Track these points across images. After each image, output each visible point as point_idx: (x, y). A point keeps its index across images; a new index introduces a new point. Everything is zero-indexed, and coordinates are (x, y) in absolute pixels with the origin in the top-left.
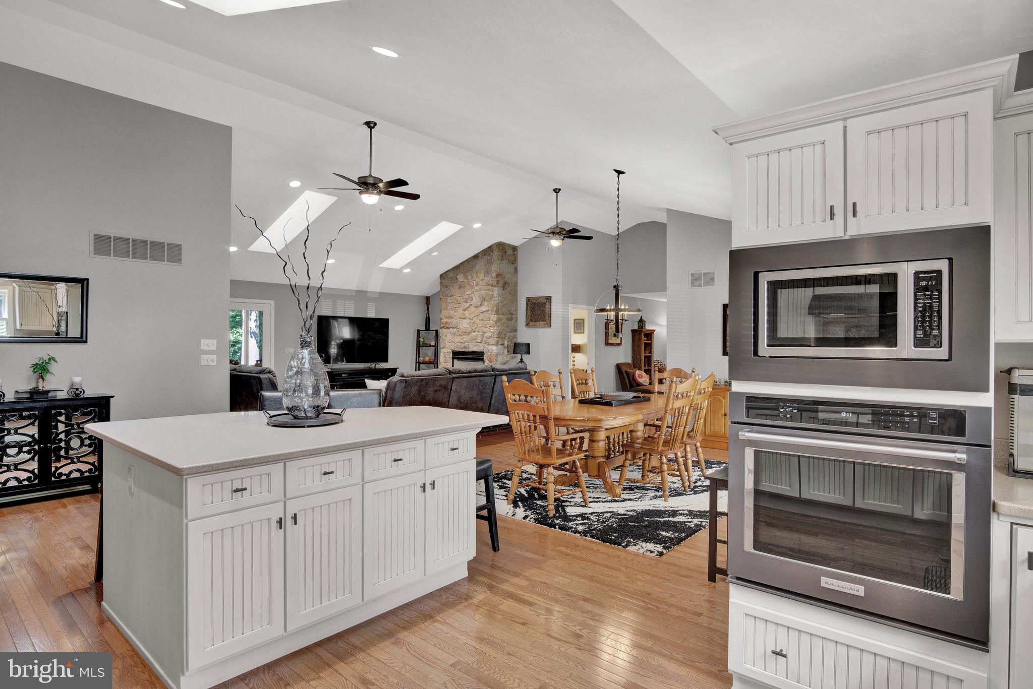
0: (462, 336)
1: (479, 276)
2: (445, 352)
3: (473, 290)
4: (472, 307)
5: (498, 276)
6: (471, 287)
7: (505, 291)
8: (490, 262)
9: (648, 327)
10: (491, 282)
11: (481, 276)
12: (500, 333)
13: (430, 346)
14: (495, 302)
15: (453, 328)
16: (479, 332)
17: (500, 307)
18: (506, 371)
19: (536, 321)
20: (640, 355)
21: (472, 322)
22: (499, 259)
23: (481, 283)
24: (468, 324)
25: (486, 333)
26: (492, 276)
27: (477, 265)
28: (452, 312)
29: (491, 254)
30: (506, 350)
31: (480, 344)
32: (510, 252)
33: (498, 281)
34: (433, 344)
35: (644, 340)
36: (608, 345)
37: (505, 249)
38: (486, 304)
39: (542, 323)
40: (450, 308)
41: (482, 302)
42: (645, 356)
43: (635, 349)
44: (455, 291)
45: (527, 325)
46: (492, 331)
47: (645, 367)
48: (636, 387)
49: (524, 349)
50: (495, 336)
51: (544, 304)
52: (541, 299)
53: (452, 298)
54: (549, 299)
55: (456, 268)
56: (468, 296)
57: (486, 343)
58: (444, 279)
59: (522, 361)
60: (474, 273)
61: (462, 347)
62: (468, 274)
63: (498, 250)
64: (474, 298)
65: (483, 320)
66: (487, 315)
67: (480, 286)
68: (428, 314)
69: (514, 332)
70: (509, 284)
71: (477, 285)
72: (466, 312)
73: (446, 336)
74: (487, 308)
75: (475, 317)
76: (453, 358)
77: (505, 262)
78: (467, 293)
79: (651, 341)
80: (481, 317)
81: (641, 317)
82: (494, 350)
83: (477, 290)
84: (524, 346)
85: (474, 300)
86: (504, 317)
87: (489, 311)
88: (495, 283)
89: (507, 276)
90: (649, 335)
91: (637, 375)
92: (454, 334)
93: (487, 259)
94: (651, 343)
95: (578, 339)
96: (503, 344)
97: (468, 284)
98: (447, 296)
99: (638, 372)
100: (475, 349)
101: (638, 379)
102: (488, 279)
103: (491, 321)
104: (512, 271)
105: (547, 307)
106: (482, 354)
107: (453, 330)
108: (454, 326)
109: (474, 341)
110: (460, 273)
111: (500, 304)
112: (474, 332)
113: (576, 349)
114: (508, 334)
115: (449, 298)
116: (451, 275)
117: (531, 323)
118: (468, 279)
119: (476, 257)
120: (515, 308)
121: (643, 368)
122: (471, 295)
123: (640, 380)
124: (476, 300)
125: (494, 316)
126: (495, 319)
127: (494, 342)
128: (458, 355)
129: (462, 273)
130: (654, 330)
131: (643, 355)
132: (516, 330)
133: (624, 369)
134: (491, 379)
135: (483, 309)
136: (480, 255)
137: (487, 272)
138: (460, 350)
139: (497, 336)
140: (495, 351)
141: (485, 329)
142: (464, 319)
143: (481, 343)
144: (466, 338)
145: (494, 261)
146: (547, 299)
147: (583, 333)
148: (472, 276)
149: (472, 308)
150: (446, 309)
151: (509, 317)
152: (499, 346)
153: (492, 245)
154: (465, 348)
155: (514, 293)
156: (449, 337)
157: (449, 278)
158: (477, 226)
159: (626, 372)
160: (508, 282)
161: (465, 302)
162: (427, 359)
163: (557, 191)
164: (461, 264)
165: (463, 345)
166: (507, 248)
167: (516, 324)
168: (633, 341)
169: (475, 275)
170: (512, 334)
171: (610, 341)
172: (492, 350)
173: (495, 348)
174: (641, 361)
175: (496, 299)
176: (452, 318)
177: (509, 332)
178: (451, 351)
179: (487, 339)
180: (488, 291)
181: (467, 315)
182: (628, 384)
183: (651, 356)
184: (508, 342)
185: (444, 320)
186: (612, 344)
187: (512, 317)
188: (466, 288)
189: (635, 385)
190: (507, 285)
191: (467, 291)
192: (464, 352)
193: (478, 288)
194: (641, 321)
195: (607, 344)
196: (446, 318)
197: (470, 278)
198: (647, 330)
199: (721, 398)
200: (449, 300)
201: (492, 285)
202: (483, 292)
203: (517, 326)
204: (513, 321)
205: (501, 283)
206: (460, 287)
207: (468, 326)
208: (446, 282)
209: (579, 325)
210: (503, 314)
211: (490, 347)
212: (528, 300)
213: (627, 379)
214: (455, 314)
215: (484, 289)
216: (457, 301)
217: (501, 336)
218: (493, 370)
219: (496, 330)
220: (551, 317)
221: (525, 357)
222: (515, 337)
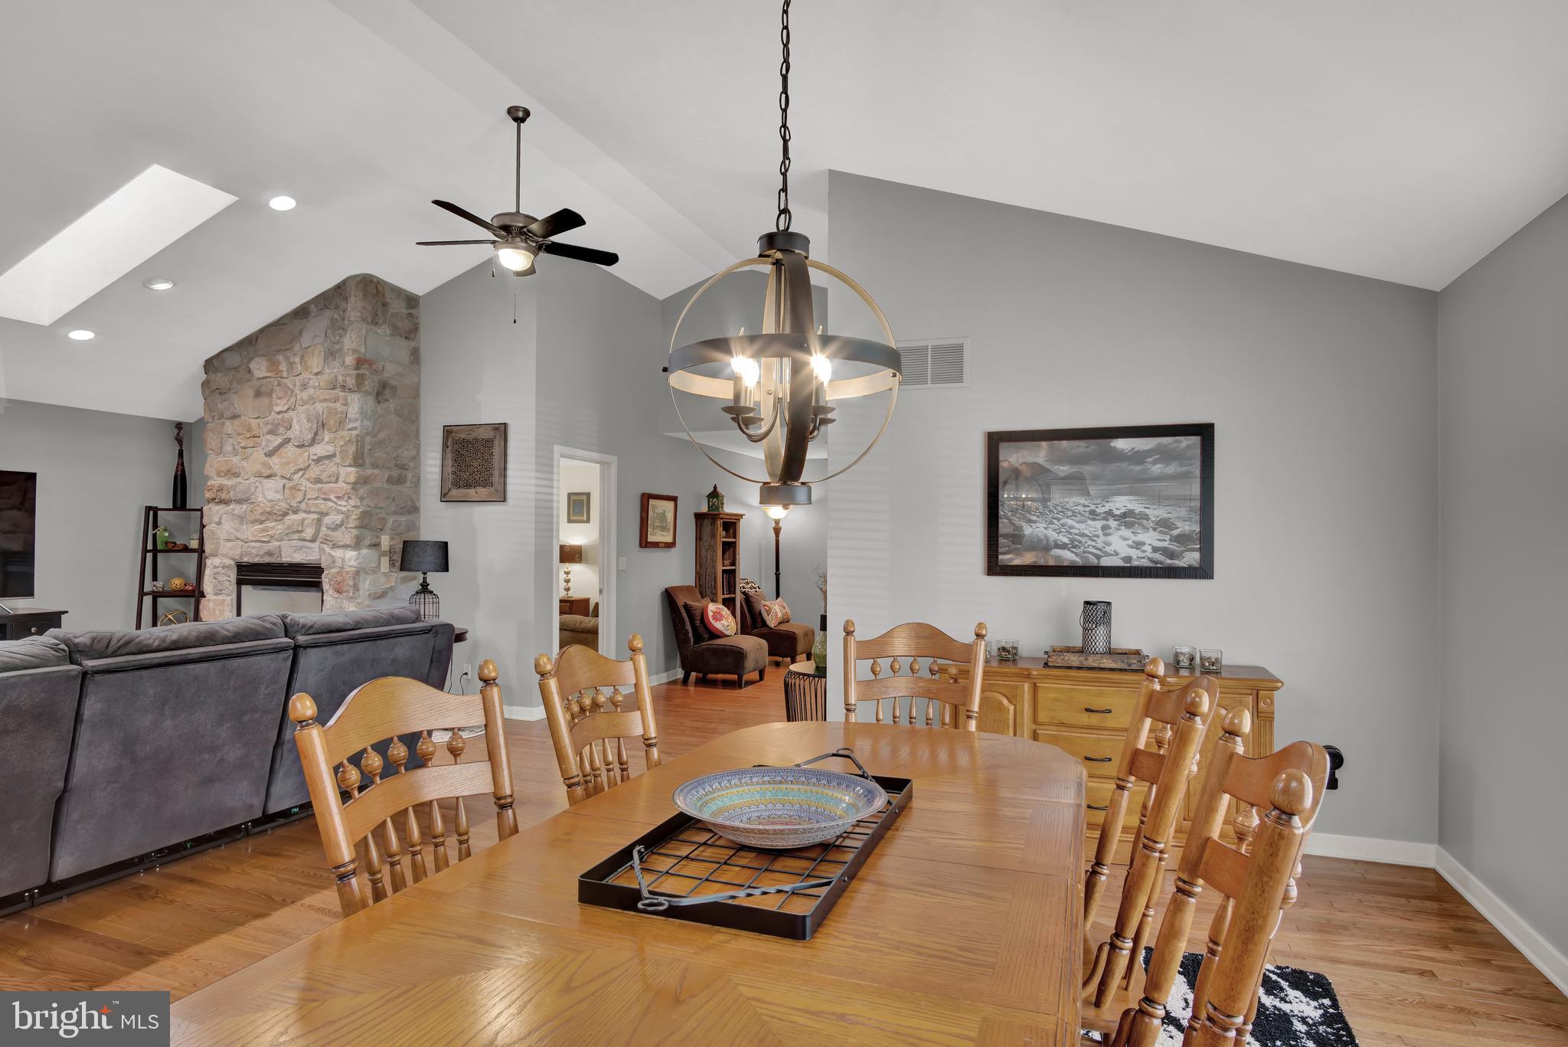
0: (262, 522)
1: (309, 363)
2: (216, 567)
3: (293, 400)
4: (290, 446)
5: (360, 362)
6: (289, 392)
7: (385, 405)
8: (339, 327)
9: (729, 508)
10: (340, 379)
11: (315, 362)
12: (365, 515)
13: (186, 549)
14: (354, 433)
15: (239, 502)
16: (309, 512)
17: (367, 447)
18: (338, 631)
19: (468, 486)
20: (714, 567)
21: (289, 484)
22: (364, 320)
23: (314, 382)
24: (277, 492)
25: (327, 514)
26: (344, 363)
27: (304, 334)
28: (235, 460)
29: (344, 305)
30: (385, 561)
31: (312, 545)
32: (398, 307)
33: (360, 379)
34: (194, 544)
35: (721, 536)
36: (646, 547)
37: (384, 296)
38: (327, 438)
39: (482, 492)
40: (230, 448)
41: (316, 434)
42: (723, 570)
43: (704, 553)
44: (243, 402)
45: (445, 497)
46: (344, 509)
47: (723, 594)
48: (709, 640)
49: (431, 557)
50: (352, 524)
51: (489, 443)
52: (481, 430)
53: (236, 422)
54: (502, 429)
55: (248, 345)
56: (280, 416)
57: (326, 541)
58: (216, 370)
59: (425, 589)
60: (295, 355)
61: (262, 552)
62: (280, 358)
63: (360, 295)
64: (295, 423)
65: (318, 481)
66: (331, 468)
67: (311, 391)
68: (181, 465)
69: (409, 513)
70: (394, 388)
71: (304, 386)
72: (275, 461)
73: (219, 523)
74: (329, 449)
75: (297, 472)
76: (240, 583)
77: (384, 330)
78: (278, 409)
79: (735, 537)
80: (315, 471)
81: (715, 487)
82: (350, 560)
83: (303, 400)
84: (429, 550)
85: (296, 426)
86: (380, 477)
87: (334, 455)
88: (351, 382)
89: (388, 366)
90: (731, 525)
91: (710, 614)
92: (241, 519)
93: (332, 320)
94: (735, 543)
95: (576, 536)
96: (376, 545)
97: (279, 385)
98: (222, 416)
99: (712, 607)
100: (298, 558)
101: (713, 622)
102: (335, 371)
103: (341, 484)
104: (404, 355)
105: (497, 450)
106: (316, 570)
107: (238, 507)
108: (240, 496)
109: (296, 536)
110: (258, 356)
111: (368, 439)
112: (296, 512)
113: (570, 555)
114: (391, 520)
115: (228, 423)
116: (233, 360)
117: (455, 492)
118: (278, 371)
119: (301, 313)
120: (413, 452)
121: (721, 597)
122: (286, 415)
123: (718, 625)
124: (300, 428)
125: (350, 469)
126: (352, 479)
127: (348, 539)
128: (253, 574)
129: (262, 355)
130: (741, 516)
131: (720, 568)
132: (415, 510)
133: (681, 600)
134: (284, 662)
135: (319, 450)
136: (313, 308)
137: (331, 354)
138: (256, 560)
139: (357, 523)
140: (352, 563)
141: (323, 506)
142: (268, 477)
143: (313, 541)
144: (273, 528)
145: (351, 323)
146: (496, 429)
147: (588, 521)
148: (291, 365)
149: (290, 450)
150: (220, 451)
151: (395, 473)
152: (365, 551)
153: (344, 282)
154: (270, 554)
155: (411, 416)
156: (228, 526)
157: (230, 369)
158: (282, 203)
159: (686, 606)
160: (393, 382)
161: (271, 432)
162: (177, 583)
163: (519, 115)
164: (262, 331)
165: (266, 547)
166: (388, 294)
167: (417, 493)
168: (699, 538)
169: (297, 360)
170: (403, 519)
171: (651, 539)
172: (343, 560)
173: (351, 554)
174: (715, 582)
175: (355, 425)
176: (236, 475)
177: (395, 513)
178: (233, 563)
179: (330, 533)
180: (332, 405)
181: (276, 468)
182: (690, 634)
183: (734, 570)
184: (392, 539)
185: (215, 481)
186: (656, 545)
187: (403, 473)
188: (274, 395)
189: (706, 636)
190: (387, 391)
191: (277, 405)
192: (268, 565)
193: (305, 395)
194: (714, 494)
195: (645, 544)
196: (219, 474)
197: (283, 367)
198: (727, 514)
199: (1005, 702)
200: (229, 428)
201: (343, 387)
202: (319, 407)
203: (418, 500)
204: (408, 484)
205: (368, 385)
206: (258, 394)
207: (279, 496)
208: (220, 380)
209: (579, 506)
210: (374, 466)
211: (338, 553)
212: (448, 431)
213: (688, 623)
214: (244, 463)
215: (322, 398)
216: (250, 430)
217: (368, 524)
218: (288, 630)
219: (356, 507)
220: (505, 476)
221: (435, 580)
222: (414, 526)
